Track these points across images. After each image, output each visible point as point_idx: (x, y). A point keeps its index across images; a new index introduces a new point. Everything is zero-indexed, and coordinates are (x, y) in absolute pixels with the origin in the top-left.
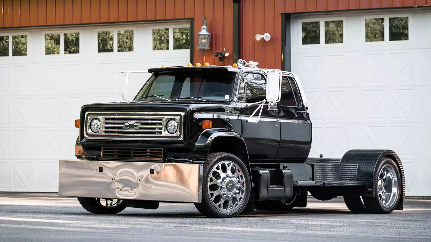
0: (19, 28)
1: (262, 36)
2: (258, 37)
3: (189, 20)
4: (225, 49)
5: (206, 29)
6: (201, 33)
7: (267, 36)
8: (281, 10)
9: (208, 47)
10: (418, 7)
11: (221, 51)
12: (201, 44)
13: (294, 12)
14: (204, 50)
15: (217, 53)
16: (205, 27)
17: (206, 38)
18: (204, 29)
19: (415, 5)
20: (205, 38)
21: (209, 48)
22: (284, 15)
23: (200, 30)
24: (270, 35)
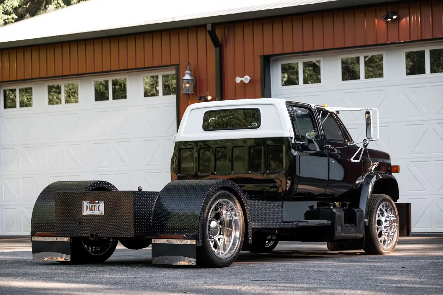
0: (24, 80)
1: (242, 79)
2: (238, 80)
3: (174, 67)
4: (208, 93)
5: (189, 74)
6: (185, 78)
7: (246, 79)
8: (259, 52)
9: (191, 91)
10: (391, 44)
11: (204, 95)
12: (185, 89)
13: (272, 53)
14: (188, 94)
15: (200, 97)
16: (188, 72)
17: (190, 82)
18: (188, 74)
19: (388, 42)
20: (188, 83)
21: (193, 92)
22: (263, 57)
23: (184, 76)
24: (250, 77)
